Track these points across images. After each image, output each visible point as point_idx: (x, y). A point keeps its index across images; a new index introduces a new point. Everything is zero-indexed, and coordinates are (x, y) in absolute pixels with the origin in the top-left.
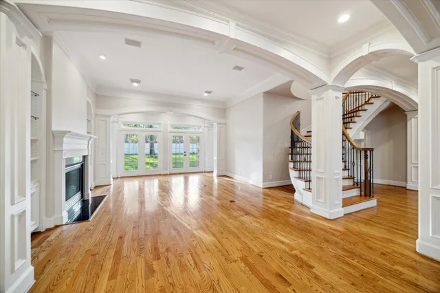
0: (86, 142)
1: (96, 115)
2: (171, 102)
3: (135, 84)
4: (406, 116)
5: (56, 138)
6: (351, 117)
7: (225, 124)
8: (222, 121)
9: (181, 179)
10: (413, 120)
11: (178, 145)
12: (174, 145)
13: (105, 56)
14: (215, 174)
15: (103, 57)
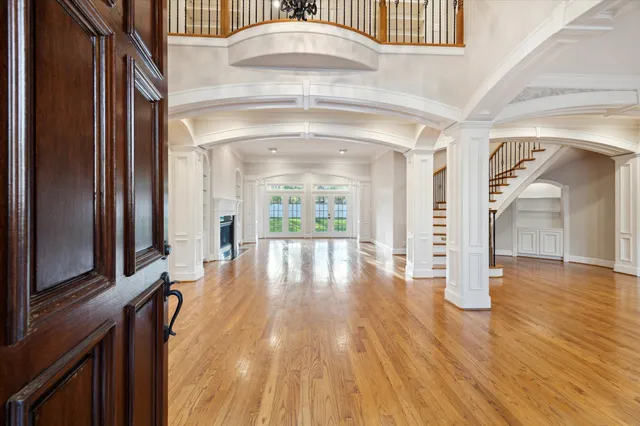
0: (235, 205)
1: (244, 181)
2: (308, 162)
3: (274, 151)
4: (614, 162)
5: (213, 202)
6: (496, 185)
7: (370, 182)
8: (366, 178)
9: (325, 244)
10: (622, 168)
11: (321, 206)
12: (318, 206)
14: (358, 241)
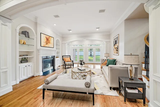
0: (54, 52)
2: (85, 36)
3: (71, 31)
7: (110, 42)
9: (92, 66)
13: (56, 24)
15: (55, 25)
